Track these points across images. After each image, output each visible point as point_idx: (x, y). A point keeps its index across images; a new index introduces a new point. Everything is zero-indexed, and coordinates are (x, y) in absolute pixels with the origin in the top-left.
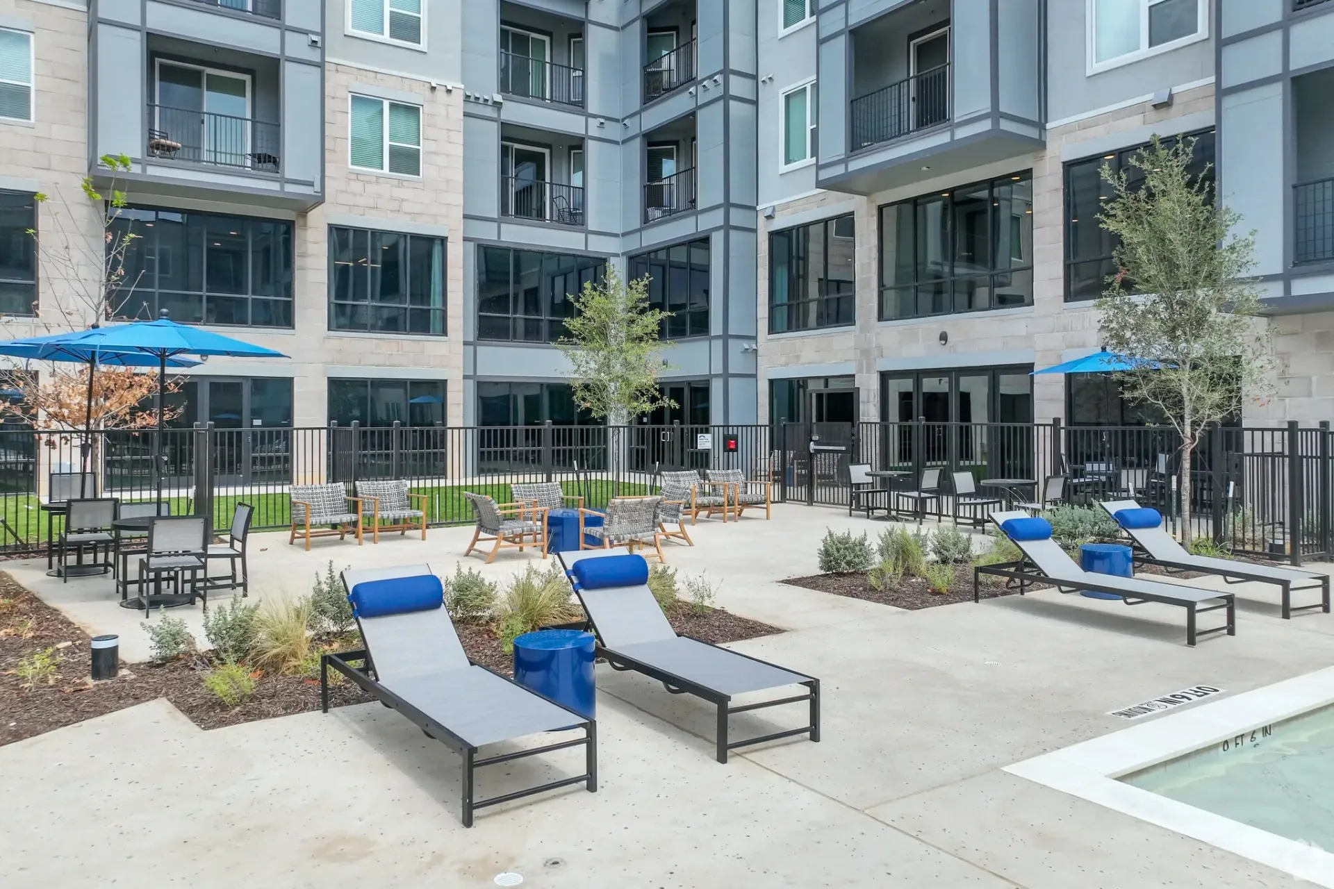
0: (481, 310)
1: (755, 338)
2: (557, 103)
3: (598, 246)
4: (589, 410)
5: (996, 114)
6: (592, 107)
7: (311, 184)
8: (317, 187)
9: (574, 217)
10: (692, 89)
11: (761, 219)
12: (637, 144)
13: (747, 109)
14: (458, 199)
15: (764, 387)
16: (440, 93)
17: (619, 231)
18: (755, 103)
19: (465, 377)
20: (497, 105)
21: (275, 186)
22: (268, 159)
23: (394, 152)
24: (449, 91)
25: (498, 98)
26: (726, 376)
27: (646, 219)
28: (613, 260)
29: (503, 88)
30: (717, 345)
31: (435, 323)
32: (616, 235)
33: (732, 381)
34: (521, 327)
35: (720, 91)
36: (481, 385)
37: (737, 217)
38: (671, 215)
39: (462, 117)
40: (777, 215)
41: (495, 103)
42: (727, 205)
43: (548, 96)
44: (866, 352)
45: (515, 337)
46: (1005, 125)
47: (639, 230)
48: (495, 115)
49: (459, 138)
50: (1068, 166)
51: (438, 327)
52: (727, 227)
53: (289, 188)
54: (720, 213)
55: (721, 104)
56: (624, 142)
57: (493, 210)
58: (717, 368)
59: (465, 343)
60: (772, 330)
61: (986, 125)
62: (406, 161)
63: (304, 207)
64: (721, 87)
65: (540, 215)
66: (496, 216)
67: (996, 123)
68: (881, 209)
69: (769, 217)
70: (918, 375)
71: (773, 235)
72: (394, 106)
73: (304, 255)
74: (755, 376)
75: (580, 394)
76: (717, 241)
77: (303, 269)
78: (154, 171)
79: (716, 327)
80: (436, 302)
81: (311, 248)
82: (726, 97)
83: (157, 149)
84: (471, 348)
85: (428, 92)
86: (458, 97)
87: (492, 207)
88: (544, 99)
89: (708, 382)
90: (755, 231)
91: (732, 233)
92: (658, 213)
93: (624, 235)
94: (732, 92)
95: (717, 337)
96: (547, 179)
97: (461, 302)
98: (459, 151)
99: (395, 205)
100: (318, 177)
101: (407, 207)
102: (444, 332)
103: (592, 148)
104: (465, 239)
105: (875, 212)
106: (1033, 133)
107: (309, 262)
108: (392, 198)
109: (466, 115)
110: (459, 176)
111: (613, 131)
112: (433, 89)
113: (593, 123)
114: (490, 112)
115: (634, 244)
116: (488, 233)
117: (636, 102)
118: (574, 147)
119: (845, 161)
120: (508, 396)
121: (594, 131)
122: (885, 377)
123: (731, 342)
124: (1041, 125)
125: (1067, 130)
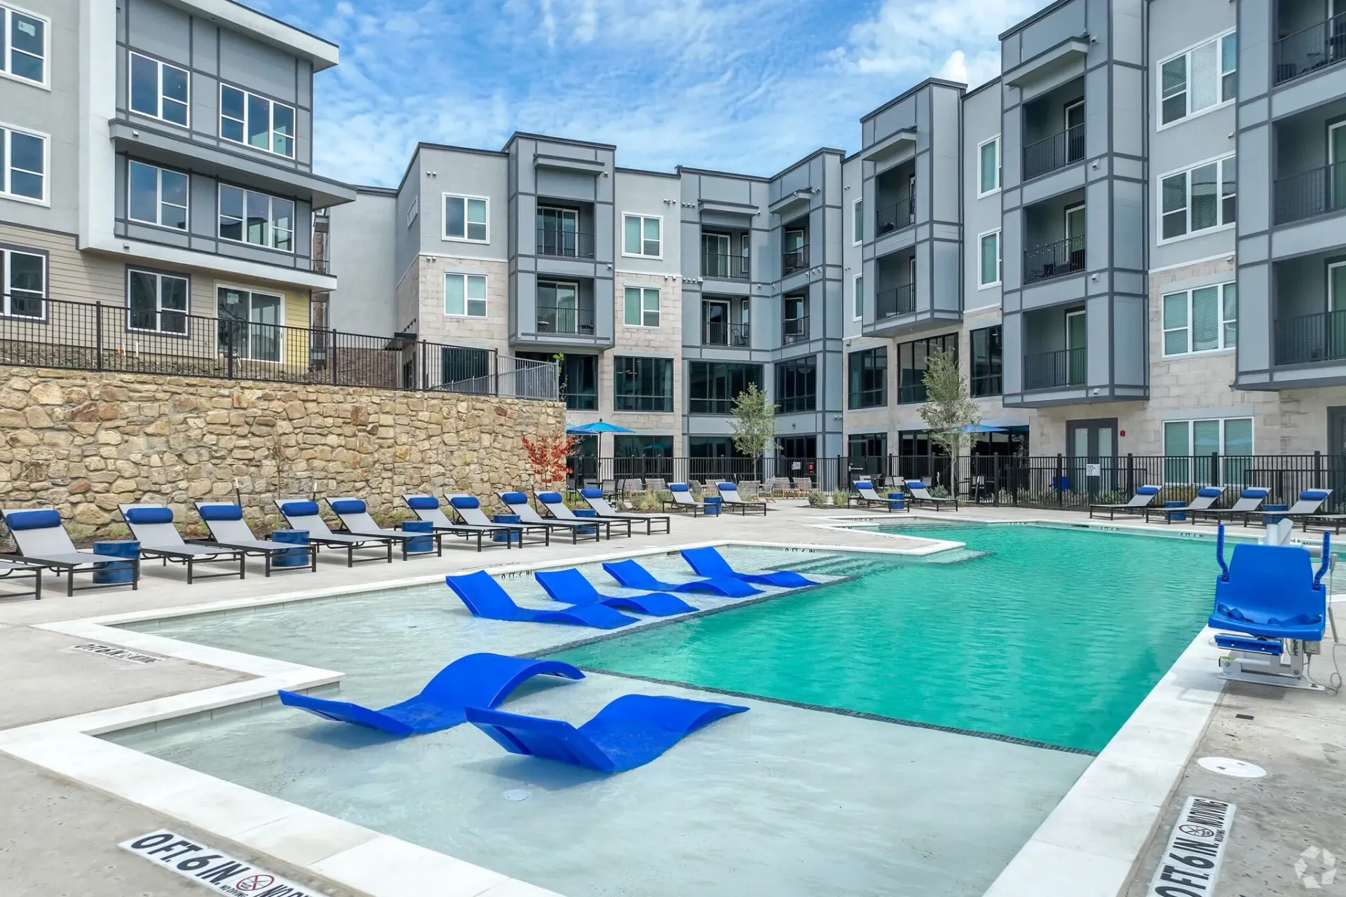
0: (691, 397)
1: (841, 412)
2: (734, 278)
3: (757, 358)
4: (742, 451)
5: (933, 311)
6: (754, 278)
7: (608, 339)
8: (611, 340)
9: (743, 342)
10: (807, 273)
11: (845, 347)
12: (779, 299)
13: (837, 284)
14: (679, 337)
15: (846, 439)
16: (670, 281)
17: (770, 349)
18: (842, 281)
19: (683, 434)
20: (700, 283)
21: (592, 341)
22: (589, 328)
23: (646, 315)
24: (674, 280)
25: (700, 279)
26: (824, 433)
27: (784, 342)
28: (766, 366)
29: (704, 273)
30: (820, 416)
31: (667, 405)
32: (768, 351)
33: (827, 436)
34: (714, 406)
35: (820, 276)
36: (691, 438)
37: (830, 345)
38: (797, 342)
39: (681, 292)
40: (852, 343)
41: (699, 282)
42: (825, 339)
43: (729, 275)
44: (892, 421)
45: (711, 411)
46: (937, 315)
47: (781, 349)
48: (699, 289)
49: (679, 304)
50: (972, 332)
51: (669, 407)
52: (825, 351)
53: (599, 342)
54: (821, 343)
55: (821, 283)
56: (773, 296)
57: (698, 342)
58: (820, 430)
59: (683, 416)
60: (850, 407)
61: (928, 316)
62: (652, 319)
63: (602, 350)
64: (821, 274)
65: (725, 342)
66: (699, 345)
67: (932, 315)
68: (899, 346)
69: (848, 345)
70: (916, 432)
71: (850, 355)
72: (646, 291)
73: (603, 372)
74: (842, 433)
75: (738, 444)
76: (820, 357)
77: (602, 380)
78: (540, 339)
79: (819, 407)
80: (667, 396)
81: (606, 369)
82: (824, 280)
83: (541, 328)
84: (686, 418)
85: (663, 282)
86: (679, 282)
87: (697, 341)
88: (726, 276)
89: (815, 436)
90: (842, 352)
91: (827, 354)
92: (791, 339)
93: (773, 350)
94: (827, 277)
95: (819, 412)
96: (729, 322)
97: (680, 393)
98: (679, 311)
99: (647, 343)
100: (612, 335)
101: (652, 344)
102: (672, 410)
103: (753, 301)
104: (683, 359)
105: (896, 347)
106: (956, 317)
107: (605, 376)
108: (646, 340)
109: (683, 290)
110: (679, 325)
111: (767, 291)
112: (666, 279)
113: (754, 287)
114: (696, 287)
115: (778, 356)
116: (695, 355)
117: (779, 276)
118: (744, 300)
119: (874, 324)
120: (706, 445)
121: (755, 291)
122: (901, 433)
123: (827, 415)
124: (960, 312)
125: (971, 315)
